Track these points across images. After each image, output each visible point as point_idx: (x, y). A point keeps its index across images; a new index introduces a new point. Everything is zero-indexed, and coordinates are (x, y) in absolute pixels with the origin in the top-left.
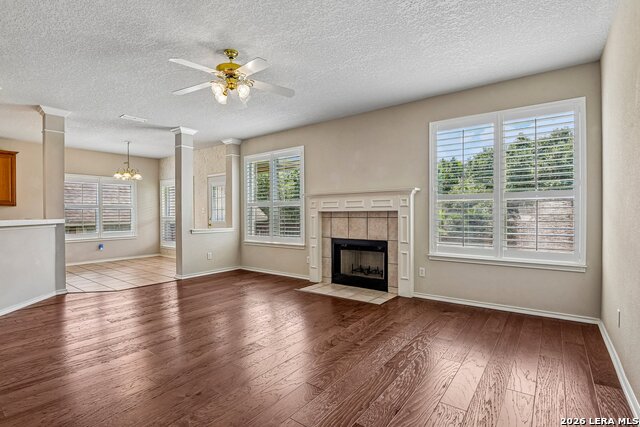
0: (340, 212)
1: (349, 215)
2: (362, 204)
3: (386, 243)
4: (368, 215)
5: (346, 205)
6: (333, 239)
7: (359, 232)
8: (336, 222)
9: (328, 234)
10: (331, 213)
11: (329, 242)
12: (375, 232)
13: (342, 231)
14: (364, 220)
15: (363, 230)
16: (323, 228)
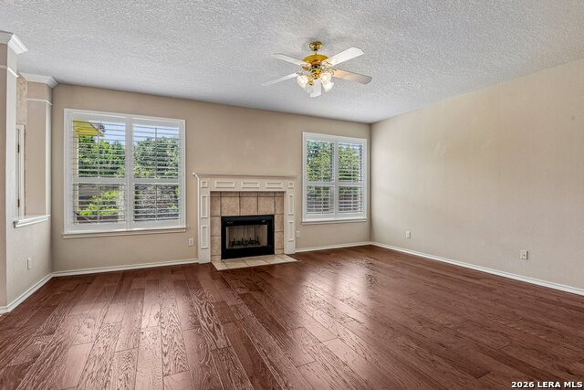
0: (231, 192)
1: (240, 195)
2: (258, 185)
3: (273, 216)
4: (258, 194)
5: (242, 185)
6: (222, 218)
7: (250, 209)
8: (226, 201)
9: (218, 212)
10: (221, 192)
11: (218, 222)
12: (265, 208)
13: (232, 209)
14: (255, 199)
15: (254, 207)
16: (212, 207)
